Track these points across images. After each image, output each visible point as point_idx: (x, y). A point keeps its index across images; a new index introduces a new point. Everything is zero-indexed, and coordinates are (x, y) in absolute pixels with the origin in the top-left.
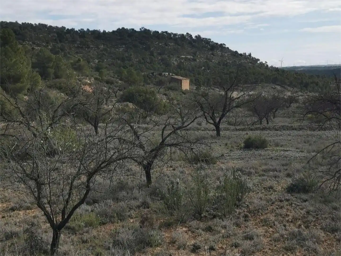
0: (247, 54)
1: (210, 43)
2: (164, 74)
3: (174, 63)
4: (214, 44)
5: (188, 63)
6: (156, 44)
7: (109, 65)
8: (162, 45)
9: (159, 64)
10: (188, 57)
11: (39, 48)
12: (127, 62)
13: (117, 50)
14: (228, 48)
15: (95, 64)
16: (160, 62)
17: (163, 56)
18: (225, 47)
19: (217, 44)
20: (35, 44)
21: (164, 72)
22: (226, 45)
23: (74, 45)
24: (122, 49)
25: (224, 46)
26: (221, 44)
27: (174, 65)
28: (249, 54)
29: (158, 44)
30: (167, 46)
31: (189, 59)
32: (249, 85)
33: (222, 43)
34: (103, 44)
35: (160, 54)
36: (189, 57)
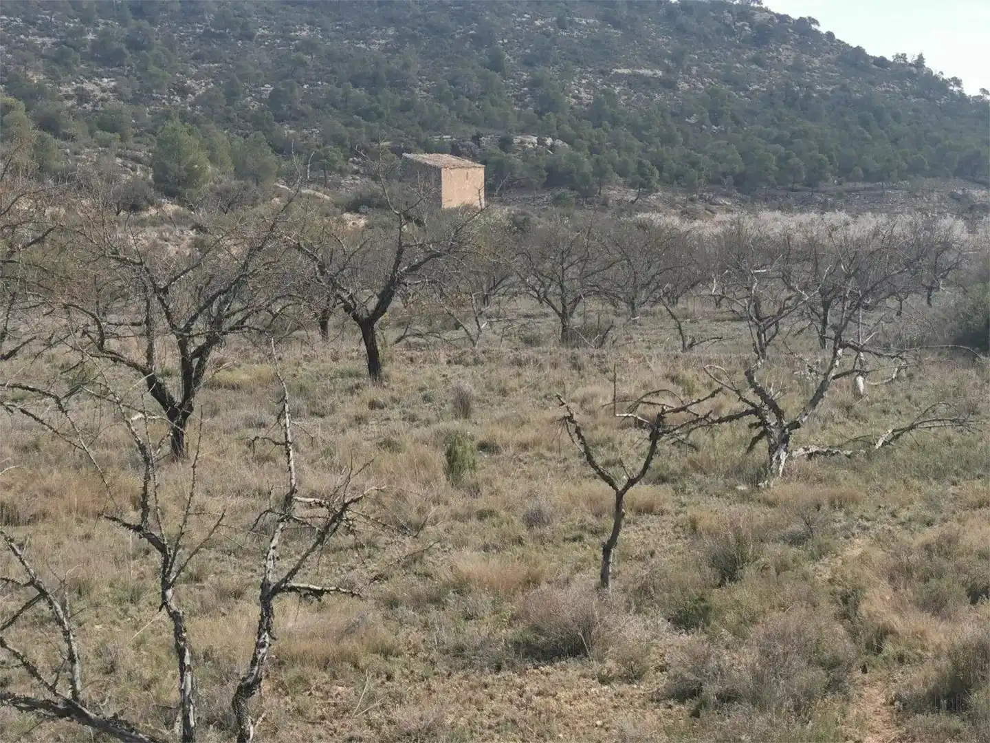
0: (909, 60)
1: (753, 14)
2: (522, 142)
3: (581, 98)
4: (771, 19)
5: (639, 98)
6: (521, 23)
7: (315, 106)
8: (543, 26)
9: (519, 98)
10: (642, 71)
11: (46, 39)
12: (386, 93)
13: (363, 46)
14: (830, 35)
15: (260, 100)
16: (525, 94)
17: (540, 70)
18: (817, 32)
19: (784, 18)
20: (34, 24)
21: (523, 131)
22: (819, 25)
23: (194, 28)
24: (383, 42)
25: (814, 27)
26: (802, 20)
27: (580, 104)
28: (916, 58)
29: (531, 22)
30: (564, 28)
31: (646, 81)
32: (860, 185)
33: (805, 15)
34: (311, 23)
35: (528, 63)
36: (647, 72)
